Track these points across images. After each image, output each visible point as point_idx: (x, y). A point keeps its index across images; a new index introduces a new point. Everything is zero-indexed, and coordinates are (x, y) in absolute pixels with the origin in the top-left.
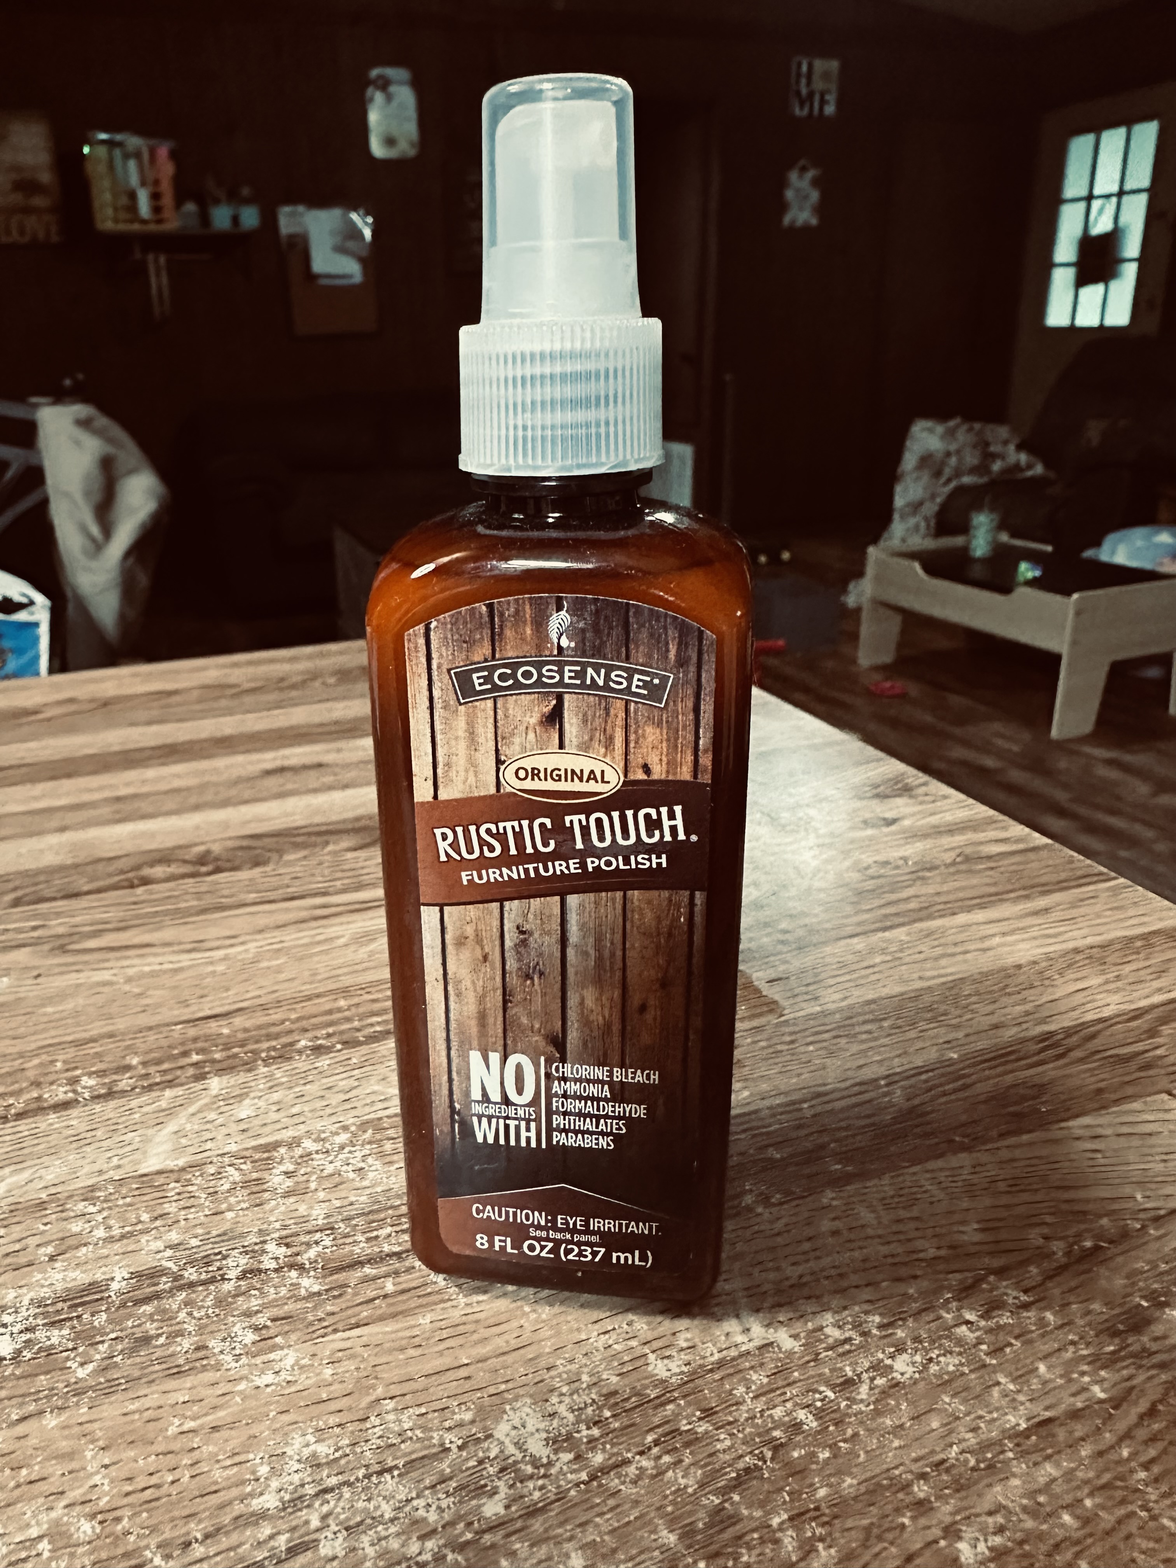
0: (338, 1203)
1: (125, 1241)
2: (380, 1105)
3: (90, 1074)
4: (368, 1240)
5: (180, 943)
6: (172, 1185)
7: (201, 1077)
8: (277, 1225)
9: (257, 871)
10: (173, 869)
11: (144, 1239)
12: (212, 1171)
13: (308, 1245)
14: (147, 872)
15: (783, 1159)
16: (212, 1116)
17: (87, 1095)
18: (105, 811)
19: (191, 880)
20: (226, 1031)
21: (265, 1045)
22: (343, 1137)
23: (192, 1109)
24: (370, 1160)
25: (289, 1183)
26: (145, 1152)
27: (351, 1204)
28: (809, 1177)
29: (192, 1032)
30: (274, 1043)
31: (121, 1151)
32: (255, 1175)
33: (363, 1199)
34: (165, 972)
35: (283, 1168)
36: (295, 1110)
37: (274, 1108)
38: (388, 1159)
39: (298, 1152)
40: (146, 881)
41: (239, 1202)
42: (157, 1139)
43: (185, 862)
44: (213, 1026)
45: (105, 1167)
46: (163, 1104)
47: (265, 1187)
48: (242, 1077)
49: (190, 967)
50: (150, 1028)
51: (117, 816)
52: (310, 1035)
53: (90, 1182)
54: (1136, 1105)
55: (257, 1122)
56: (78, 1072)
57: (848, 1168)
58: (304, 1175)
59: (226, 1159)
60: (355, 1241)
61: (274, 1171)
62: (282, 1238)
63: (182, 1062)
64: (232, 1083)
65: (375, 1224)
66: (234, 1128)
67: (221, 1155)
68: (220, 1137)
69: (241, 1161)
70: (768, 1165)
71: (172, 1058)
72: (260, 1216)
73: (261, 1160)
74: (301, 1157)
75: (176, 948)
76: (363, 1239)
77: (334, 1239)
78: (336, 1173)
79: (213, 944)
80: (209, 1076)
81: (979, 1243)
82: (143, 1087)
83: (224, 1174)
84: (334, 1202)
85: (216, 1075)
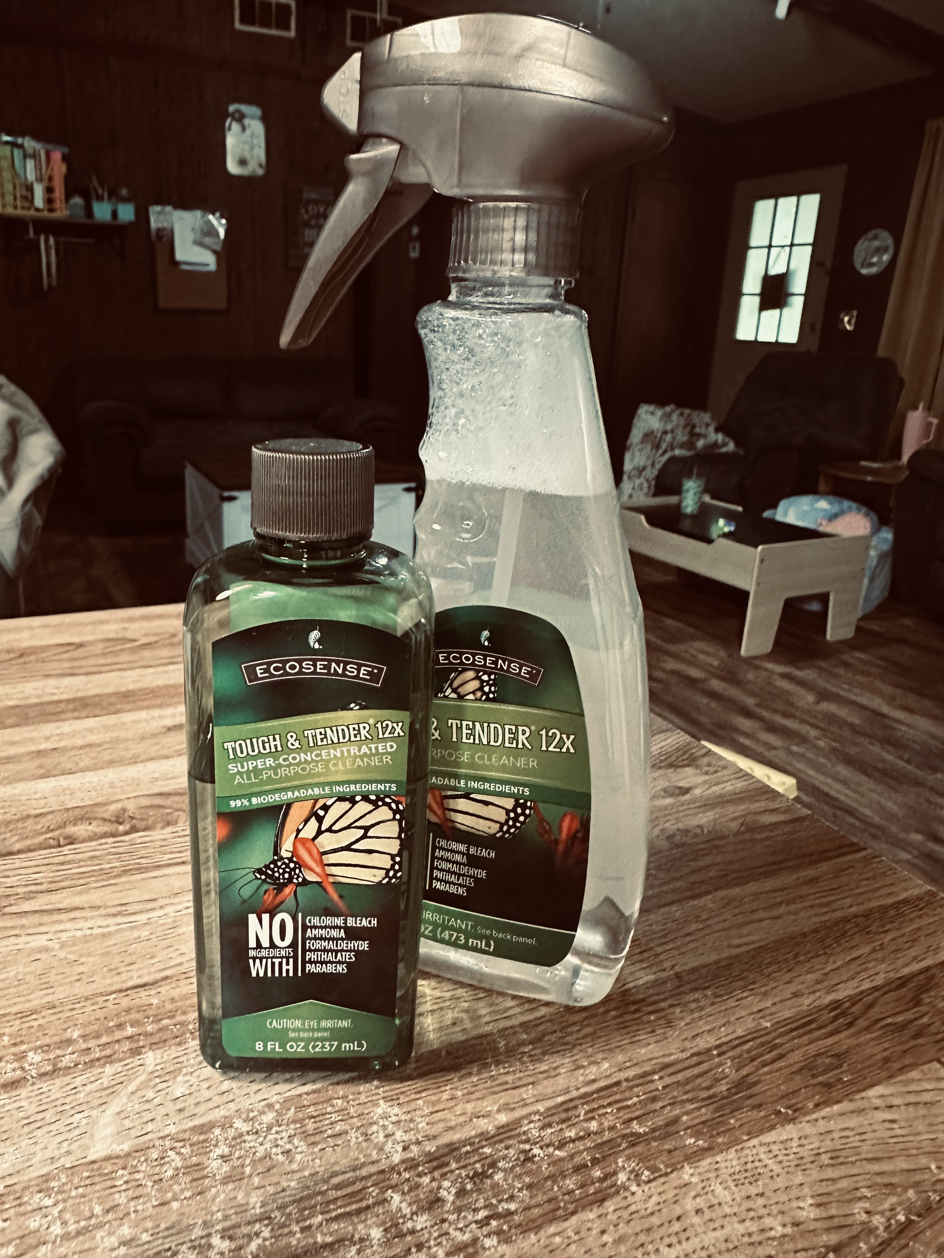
0: (271, 1190)
1: (81, 1238)
3: (35, 1049)
4: (303, 1230)
5: (106, 907)
6: (120, 1172)
7: (136, 1052)
8: (219, 1215)
9: (170, 829)
10: (94, 828)
11: (99, 1234)
12: (155, 1156)
13: (250, 1237)
14: (71, 830)
15: (646, 1133)
16: (150, 1094)
17: (34, 1073)
18: (30, 766)
19: (111, 840)
20: (155, 1001)
21: (191, 1017)
22: (271, 1116)
23: (132, 1088)
24: (296, 1141)
25: (226, 1168)
26: (92, 1136)
27: (284, 1190)
28: (670, 1151)
29: (125, 1002)
31: (69, 1136)
32: (194, 1160)
33: (293, 1184)
34: (96, 937)
35: (219, 1152)
37: (205, 1085)
38: (312, 1139)
39: (232, 1133)
40: (71, 840)
41: (182, 1191)
42: (103, 1121)
43: (105, 820)
44: (142, 997)
45: (56, 1153)
46: (105, 1082)
47: (205, 1172)
48: (174, 1052)
49: (117, 931)
50: (87, 999)
51: (41, 772)
53: (43, 1171)
54: (915, 1074)
55: (191, 1101)
56: (24, 1047)
57: (701, 1143)
58: (238, 1158)
59: (167, 1143)
60: (290, 1232)
61: (211, 1155)
62: (224, 1230)
63: (118, 1035)
64: (165, 1058)
65: (307, 1212)
66: (171, 1108)
67: (162, 1138)
68: (159, 1118)
69: (181, 1144)
70: (635, 1140)
71: (109, 1031)
72: (203, 1205)
73: (199, 1143)
74: (234, 1138)
75: (102, 911)
76: (298, 1229)
77: (272, 1230)
78: (267, 1156)
79: (138, 907)
80: (144, 1050)
81: (816, 1220)
82: (85, 1063)
83: (166, 1159)
84: (269, 1188)
85: (150, 1049)
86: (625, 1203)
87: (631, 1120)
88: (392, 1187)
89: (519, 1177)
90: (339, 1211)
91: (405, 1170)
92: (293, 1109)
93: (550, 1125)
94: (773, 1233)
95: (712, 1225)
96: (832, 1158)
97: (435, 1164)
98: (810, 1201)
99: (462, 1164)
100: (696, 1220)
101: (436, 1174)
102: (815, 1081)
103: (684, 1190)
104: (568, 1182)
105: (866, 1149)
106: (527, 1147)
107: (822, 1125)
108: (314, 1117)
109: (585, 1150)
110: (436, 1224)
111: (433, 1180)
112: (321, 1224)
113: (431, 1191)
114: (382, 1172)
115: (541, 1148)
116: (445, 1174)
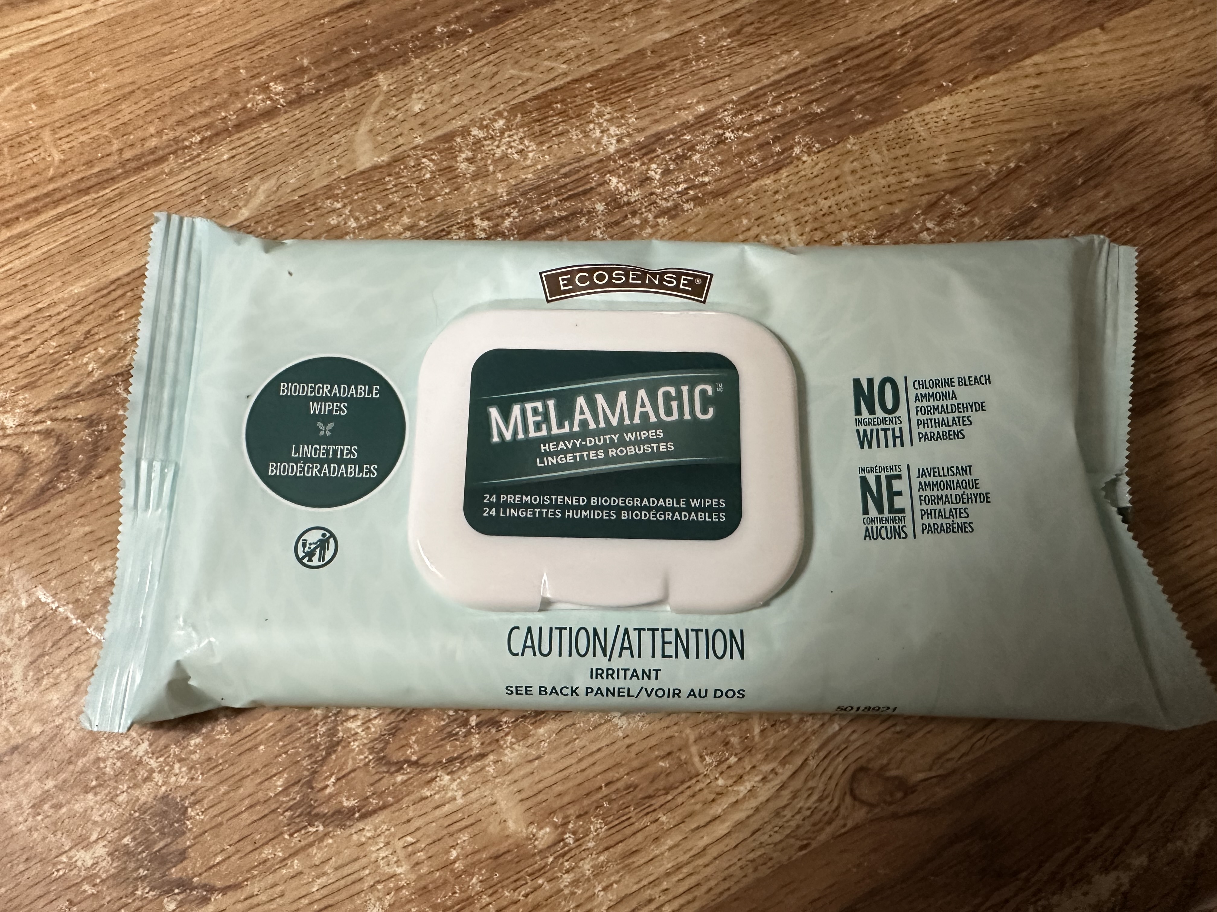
0: (513, 182)
2: (520, 90)
3: (274, 80)
4: (543, 209)
6: (388, 178)
7: (367, 74)
8: (476, 204)
12: (412, 163)
13: (503, 217)
15: (822, 112)
16: (392, 112)
17: (282, 102)
20: (368, 21)
21: (407, 35)
22: (501, 123)
23: (374, 108)
24: (526, 142)
25: (472, 168)
26: (354, 152)
27: (523, 181)
28: (839, 126)
29: (340, 25)
30: (414, 32)
31: (335, 153)
32: (445, 164)
33: (530, 176)
35: (464, 156)
36: (455, 101)
37: (438, 100)
38: (540, 140)
39: (471, 139)
42: (358, 139)
44: (356, 17)
45: (329, 168)
46: (349, 104)
47: (456, 173)
48: (402, 71)
50: (302, 25)
52: (441, 20)
53: (325, 183)
54: (1075, 40)
55: (430, 114)
56: (263, 79)
57: (867, 117)
58: (481, 160)
59: (419, 152)
60: (534, 211)
61: (459, 159)
62: (482, 214)
63: (345, 60)
64: (396, 77)
65: (544, 196)
66: (414, 123)
67: (414, 148)
68: (406, 132)
69: (430, 152)
70: (812, 119)
71: (335, 56)
72: (461, 197)
73: (446, 149)
74: (474, 144)
76: (539, 209)
77: (519, 211)
78: (505, 156)
80: (374, 72)
81: (945, 171)
82: (325, 89)
83: (423, 165)
84: (511, 181)
85: (379, 70)
86: (796, 170)
87: (811, 103)
88: (609, 172)
89: (712, 156)
90: (570, 193)
91: (619, 158)
92: (519, 115)
93: (741, 112)
94: (908, 184)
95: (863, 181)
96: (973, 123)
97: (644, 151)
98: (945, 157)
99: (666, 150)
100: (850, 178)
101: (645, 160)
102: (980, 55)
103: (845, 156)
104: (752, 157)
105: (1005, 113)
106: (721, 132)
107: (975, 95)
108: (538, 121)
109: (768, 131)
110: (646, 196)
111: (643, 164)
112: (556, 204)
113: (641, 173)
114: (601, 161)
115: (732, 131)
116: (653, 158)
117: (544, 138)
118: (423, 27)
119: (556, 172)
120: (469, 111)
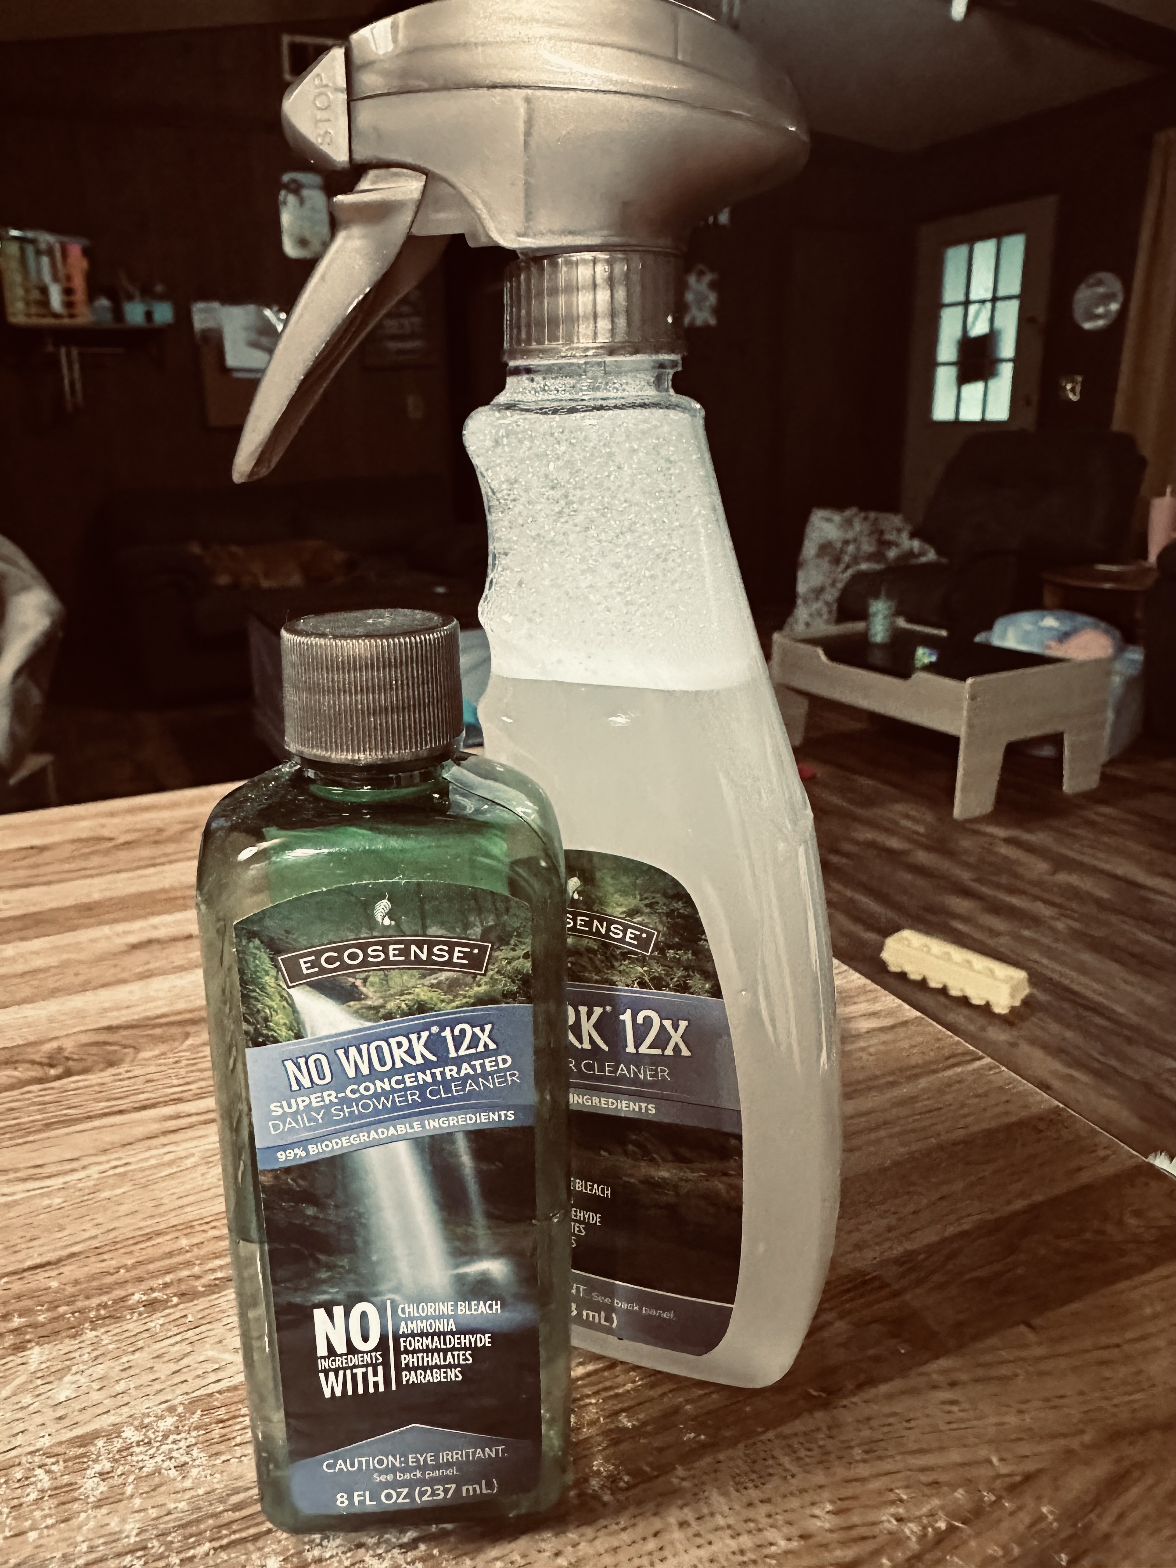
0: (153, 1513)
2: (214, 1377)
5: (17, 1170)
7: (19, 1348)
8: (84, 1547)
9: (110, 1073)
10: (20, 1073)
12: (19, 1476)
15: (635, 1428)
16: (27, 1399)
19: (35, 1088)
20: (54, 1284)
21: (94, 1302)
22: (168, 1423)
24: (195, 1452)
25: (103, 1487)
27: (169, 1513)
28: (661, 1450)
29: (15, 1288)
30: (104, 1298)
32: (66, 1479)
33: (183, 1505)
35: (98, 1468)
36: (119, 1388)
37: (96, 1386)
38: (216, 1448)
39: (118, 1444)
41: (46, 1516)
43: (33, 1063)
44: (41, 1279)
47: (76, 1494)
48: (65, 1346)
49: (23, 1201)
52: (144, 1286)
54: (994, 1341)
55: (77, 1405)
57: (702, 1437)
58: (120, 1476)
59: (37, 1459)
61: (88, 1472)
64: (55, 1354)
65: (192, 1540)
66: (50, 1415)
67: (32, 1453)
68: (32, 1429)
69: (53, 1460)
70: (620, 1436)
72: (66, 1535)
73: (77, 1457)
74: (120, 1451)
75: (12, 1176)
76: (178, 1561)
78: (158, 1471)
79: (53, 1169)
80: (29, 1346)
81: (831, 1531)
83: (33, 1479)
84: (150, 1511)
85: (38, 1344)
87: (617, 1413)
90: (233, 1537)
92: (199, 1412)
95: (699, 1541)
98: (829, 1507)
107: (863, 1411)
108: (222, 1421)
110: (350, 1550)
112: (207, 1554)
117: (222, 1447)
118: (119, 1293)
119: (221, 1500)
120: (132, 1403)
